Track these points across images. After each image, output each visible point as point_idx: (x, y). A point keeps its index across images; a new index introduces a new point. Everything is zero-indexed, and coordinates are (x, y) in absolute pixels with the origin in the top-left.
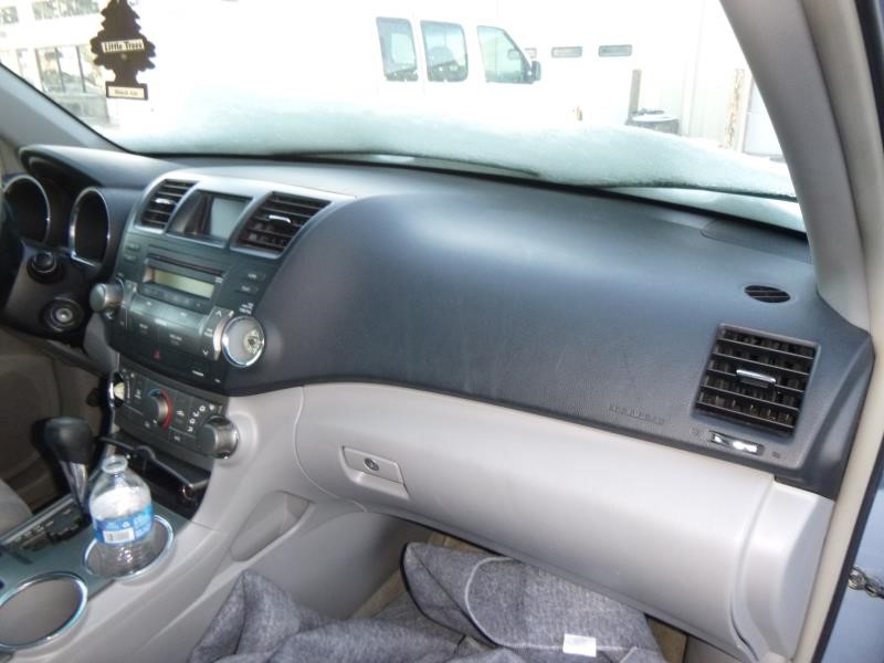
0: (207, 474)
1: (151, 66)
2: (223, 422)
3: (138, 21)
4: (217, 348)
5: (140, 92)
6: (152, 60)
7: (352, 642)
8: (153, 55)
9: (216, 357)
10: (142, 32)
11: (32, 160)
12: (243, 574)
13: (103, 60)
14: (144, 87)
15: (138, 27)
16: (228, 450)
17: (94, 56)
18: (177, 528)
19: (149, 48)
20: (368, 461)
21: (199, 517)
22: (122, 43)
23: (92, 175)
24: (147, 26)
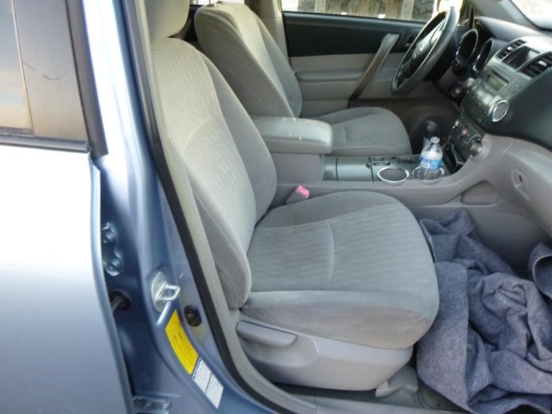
0: (465, 161)
2: (479, 142)
4: (490, 111)
7: (484, 254)
9: (488, 115)
11: (477, 23)
12: (461, 208)
16: (475, 153)
18: (446, 175)
20: (520, 177)
21: (455, 175)
23: (494, 33)
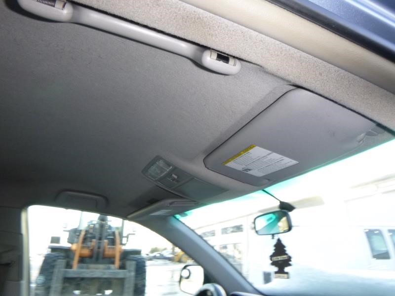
1: (290, 265)
3: (285, 249)
5: (286, 275)
6: (290, 262)
8: (290, 261)
10: (287, 252)
13: (274, 263)
14: (287, 273)
15: (285, 251)
17: (271, 262)
19: (289, 259)
22: (279, 257)
24: (289, 250)
